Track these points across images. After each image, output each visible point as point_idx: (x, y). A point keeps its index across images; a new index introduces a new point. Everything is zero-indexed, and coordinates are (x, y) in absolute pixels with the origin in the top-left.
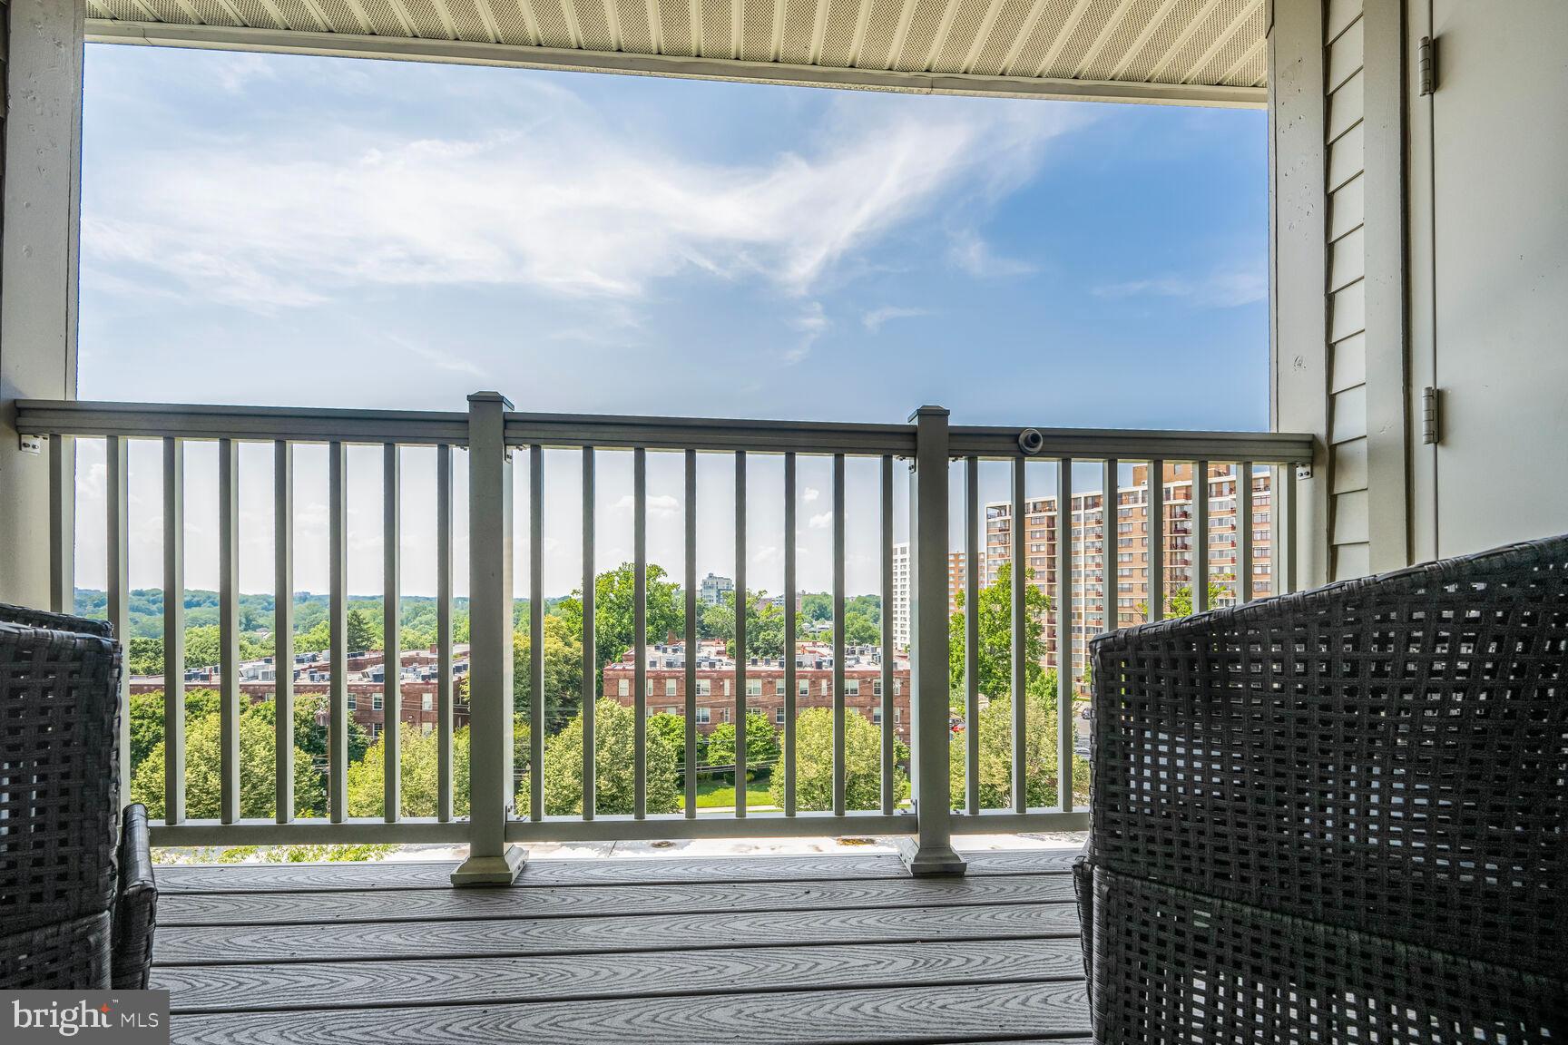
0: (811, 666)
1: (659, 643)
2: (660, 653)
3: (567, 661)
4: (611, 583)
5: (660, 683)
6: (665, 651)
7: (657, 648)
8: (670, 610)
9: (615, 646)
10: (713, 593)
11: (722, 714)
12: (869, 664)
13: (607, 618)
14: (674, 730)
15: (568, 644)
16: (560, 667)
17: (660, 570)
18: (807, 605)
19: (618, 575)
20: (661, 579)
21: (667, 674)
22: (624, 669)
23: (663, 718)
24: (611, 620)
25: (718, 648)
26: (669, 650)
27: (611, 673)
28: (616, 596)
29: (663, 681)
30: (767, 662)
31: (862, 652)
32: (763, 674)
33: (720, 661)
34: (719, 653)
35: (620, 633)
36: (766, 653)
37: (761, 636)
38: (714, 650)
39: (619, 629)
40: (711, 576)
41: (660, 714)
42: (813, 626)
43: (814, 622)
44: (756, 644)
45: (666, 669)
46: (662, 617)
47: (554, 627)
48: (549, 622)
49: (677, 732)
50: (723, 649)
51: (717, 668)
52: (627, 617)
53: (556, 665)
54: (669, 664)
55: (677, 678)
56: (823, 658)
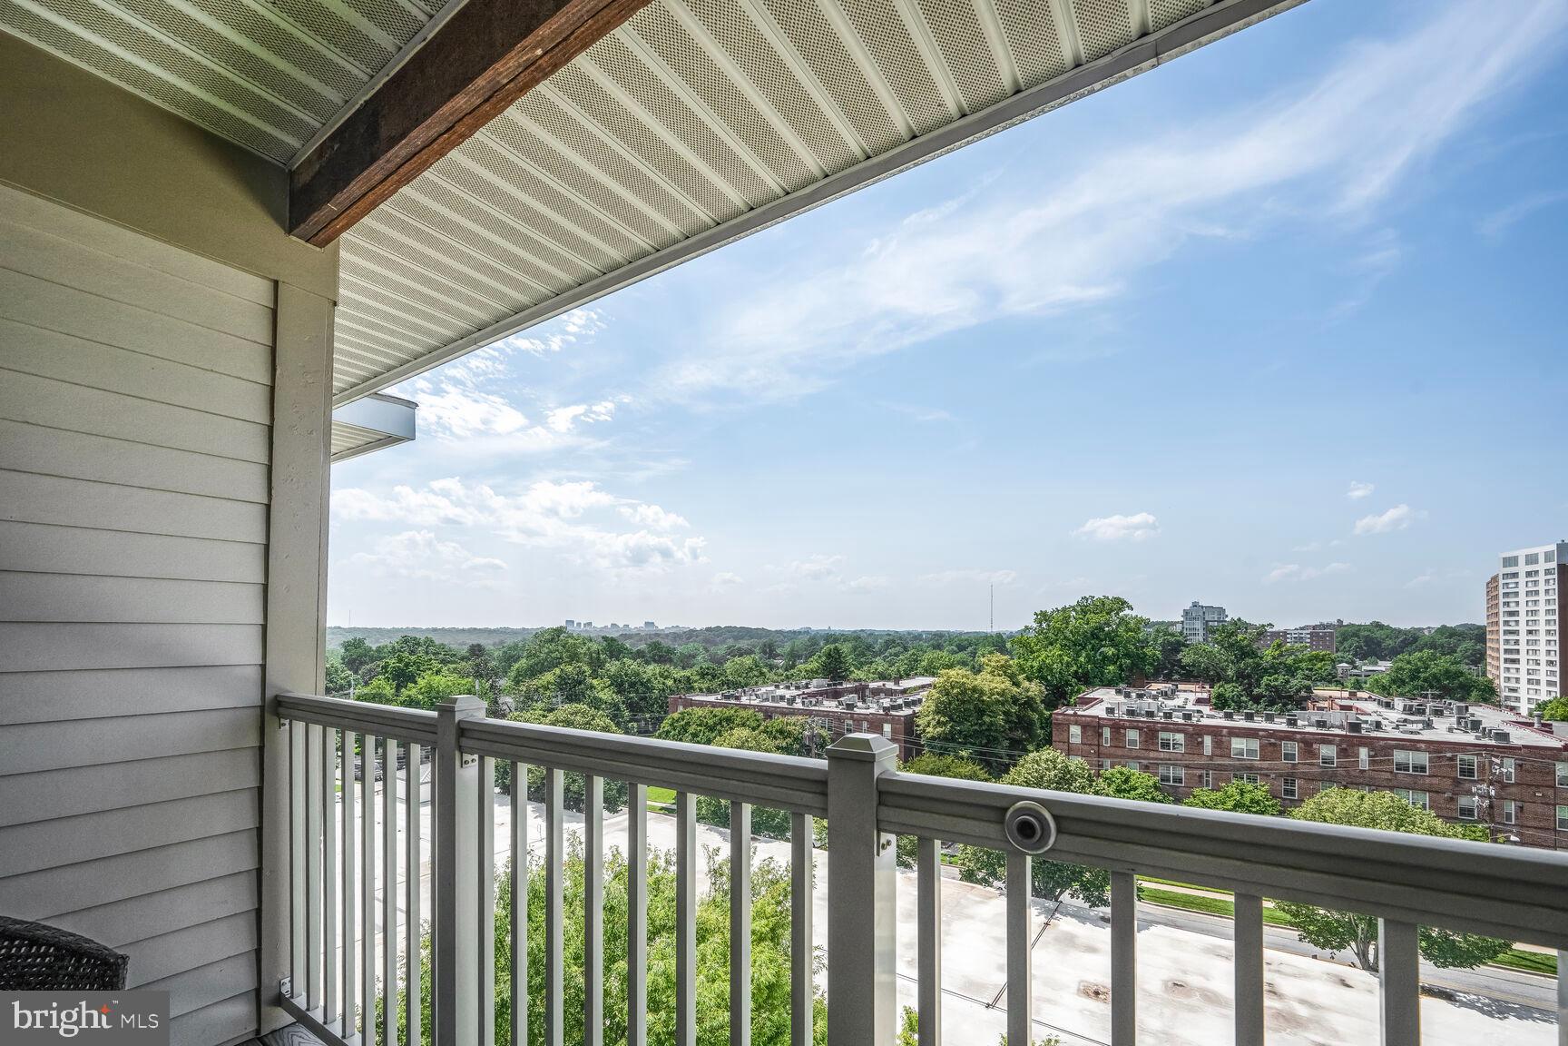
0: (1341, 727)
1: (1122, 686)
2: (1121, 698)
3: (1015, 700)
4: (1066, 620)
5: (1119, 733)
6: (1128, 695)
7: (1119, 692)
8: (1136, 648)
9: (1071, 685)
10: (1198, 625)
11: (1201, 776)
12: (1450, 730)
13: (1060, 655)
14: (1135, 789)
15: (1017, 684)
16: (1007, 707)
17: (1124, 603)
18: (1345, 639)
19: (1074, 610)
20: (1127, 611)
21: (1127, 724)
22: (1075, 714)
23: (1121, 773)
24: (1066, 658)
25: (1199, 695)
26: (1134, 695)
27: (1060, 717)
28: (1071, 632)
29: (1122, 731)
30: (1270, 718)
31: (1438, 713)
32: (1261, 733)
33: (1199, 711)
34: (1199, 701)
35: (1076, 672)
36: (1272, 703)
37: (1265, 680)
38: (1192, 697)
39: (1075, 668)
40: (1195, 604)
41: (1118, 768)
42: (1355, 668)
43: (1358, 663)
44: (1256, 691)
45: (1126, 717)
46: (1127, 655)
47: (1002, 666)
48: (998, 661)
49: (1140, 791)
50: (1205, 696)
51: (1194, 720)
52: (1084, 655)
53: (1003, 704)
54: (1131, 712)
55: (1140, 729)
56: (1364, 718)
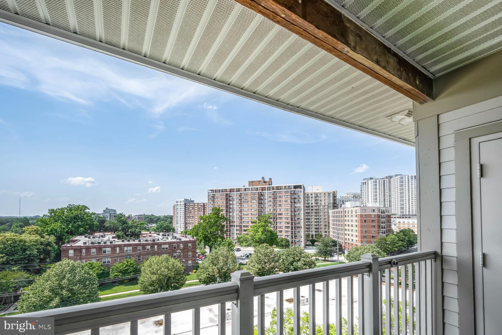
0: (151, 241)
1: (86, 235)
2: (87, 239)
3: (42, 244)
4: (63, 212)
5: (88, 250)
6: (89, 238)
7: (86, 237)
8: (91, 222)
9: (65, 236)
10: (108, 215)
11: (116, 260)
12: (171, 239)
13: (61, 225)
14: (95, 267)
15: (43, 237)
16: (38, 246)
17: (86, 207)
18: (146, 219)
19: (66, 209)
20: (87, 211)
21: (91, 247)
22: (71, 246)
23: (90, 263)
24: (63, 226)
25: (113, 236)
26: (91, 237)
27: (65, 248)
28: (66, 217)
29: (90, 249)
30: (134, 241)
31: (168, 235)
32: (132, 245)
33: (114, 241)
34: (113, 238)
35: (67, 231)
36: (131, 236)
37: (130, 230)
38: (111, 236)
39: (67, 229)
40: (107, 208)
41: (88, 262)
42: (148, 226)
43: (148, 224)
44: (127, 233)
45: (91, 245)
46: (87, 225)
47: (35, 230)
48: (32, 229)
49: (96, 268)
50: (114, 236)
51: (113, 243)
52: (71, 225)
53: (36, 245)
54: (92, 243)
55: (96, 248)
56: (155, 238)
